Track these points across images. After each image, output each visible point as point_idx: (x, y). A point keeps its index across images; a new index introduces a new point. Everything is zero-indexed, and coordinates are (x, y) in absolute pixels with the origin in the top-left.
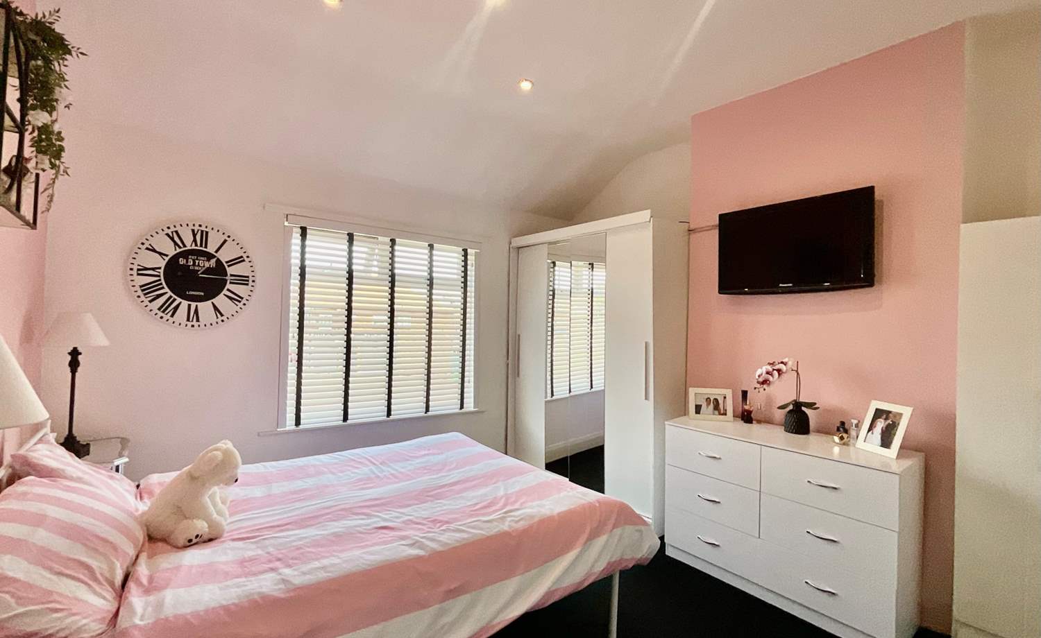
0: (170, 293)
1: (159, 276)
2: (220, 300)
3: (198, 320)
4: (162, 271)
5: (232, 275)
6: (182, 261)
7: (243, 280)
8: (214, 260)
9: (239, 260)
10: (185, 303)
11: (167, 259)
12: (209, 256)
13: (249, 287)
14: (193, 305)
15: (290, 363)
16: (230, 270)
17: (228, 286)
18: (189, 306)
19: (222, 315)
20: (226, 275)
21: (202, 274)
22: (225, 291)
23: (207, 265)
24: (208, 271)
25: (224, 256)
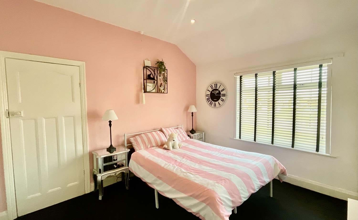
0: (211, 100)
1: (209, 96)
2: (220, 101)
3: (216, 106)
4: (210, 95)
5: (222, 94)
6: (213, 92)
7: (224, 95)
8: (218, 91)
9: (223, 90)
10: (213, 102)
11: (210, 92)
12: (217, 90)
13: (225, 97)
14: (215, 102)
15: (237, 119)
16: (222, 93)
17: (221, 97)
18: (214, 103)
19: (220, 105)
20: (221, 94)
21: (216, 94)
22: (221, 99)
23: (217, 92)
24: (217, 94)
25: (220, 90)
